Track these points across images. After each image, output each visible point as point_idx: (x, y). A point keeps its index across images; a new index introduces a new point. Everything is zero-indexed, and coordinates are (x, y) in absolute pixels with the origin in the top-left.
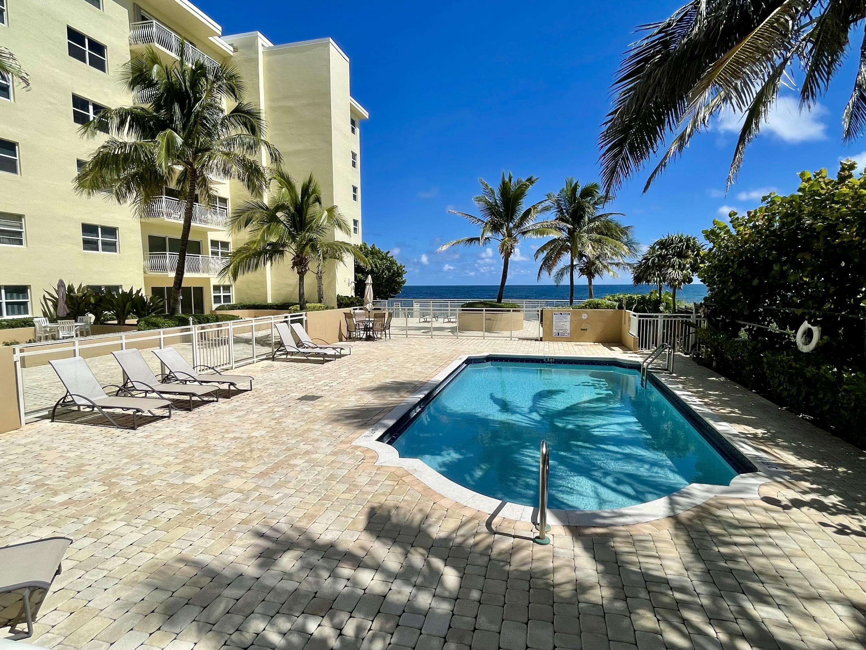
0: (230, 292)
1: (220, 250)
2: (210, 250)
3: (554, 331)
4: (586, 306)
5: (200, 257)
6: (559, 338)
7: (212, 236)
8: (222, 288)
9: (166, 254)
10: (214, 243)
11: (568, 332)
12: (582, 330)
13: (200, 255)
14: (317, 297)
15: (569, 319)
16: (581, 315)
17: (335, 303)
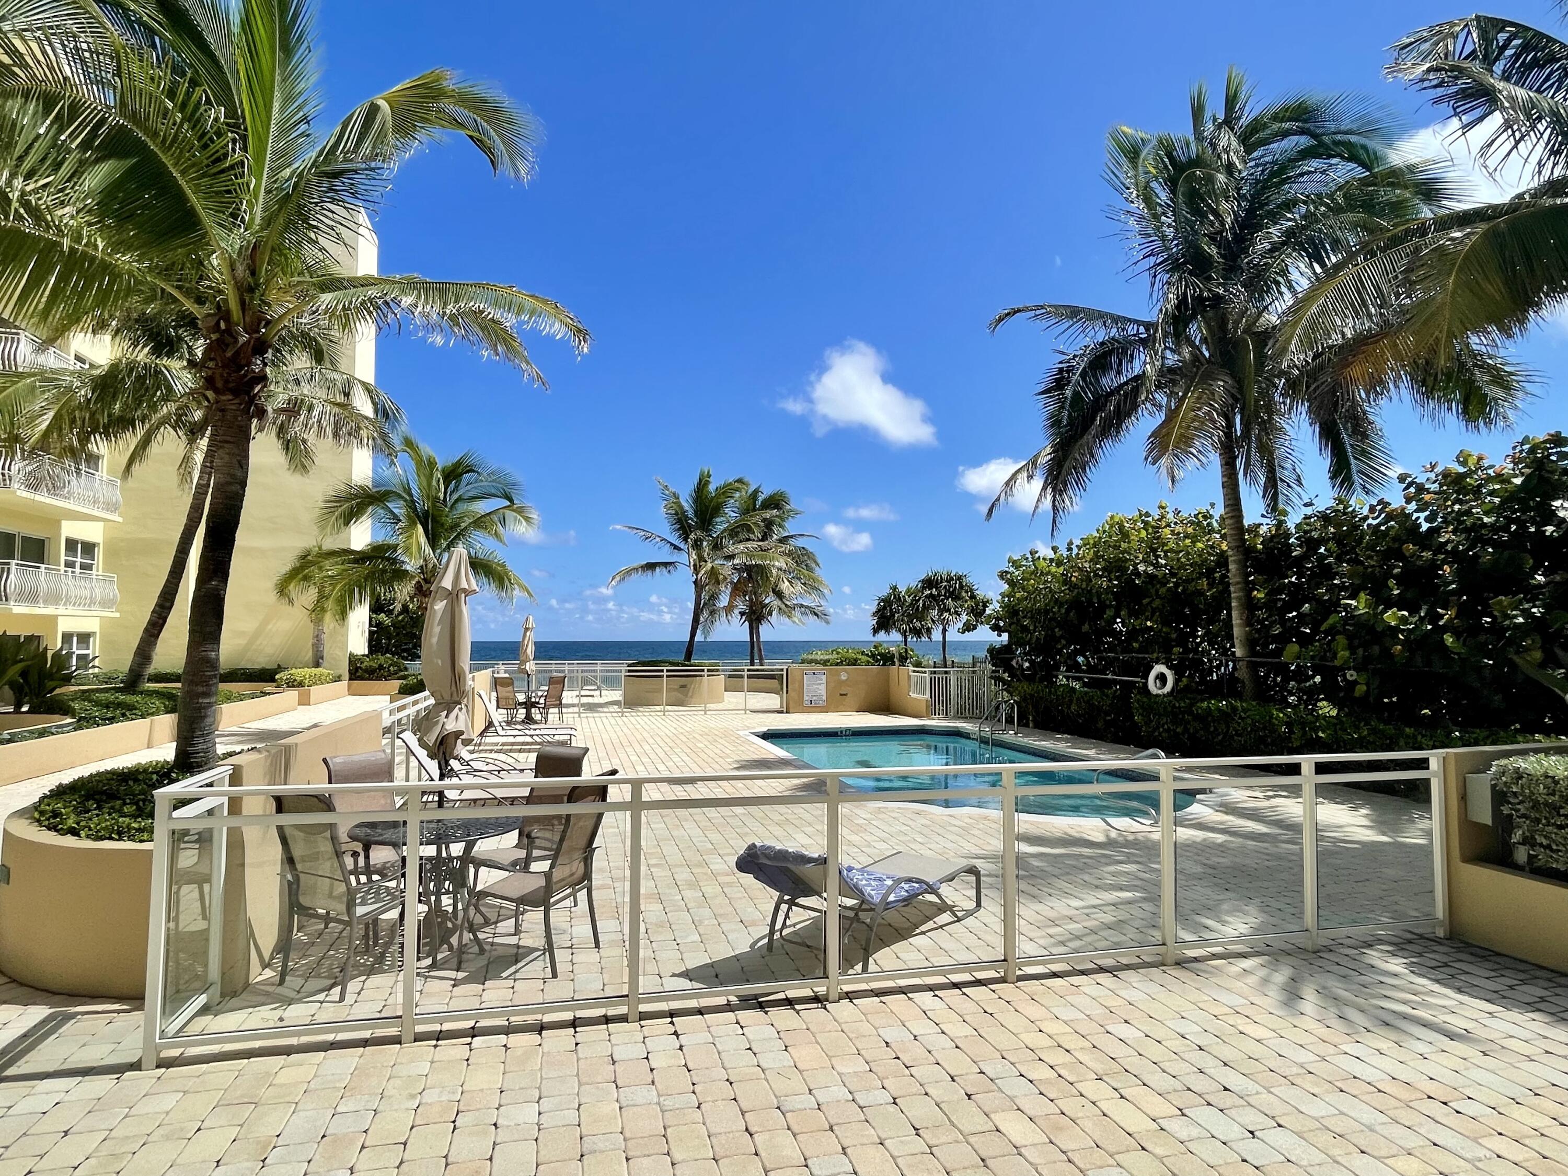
0: (88, 648)
1: (79, 560)
2: (63, 558)
3: (806, 698)
4: (842, 662)
5: (42, 570)
6: (813, 708)
7: (70, 529)
8: (75, 639)
9: (8, 564)
10: (71, 544)
11: (824, 698)
12: (841, 695)
13: (43, 566)
14: (309, 655)
15: (824, 681)
16: (839, 675)
17: (345, 671)
